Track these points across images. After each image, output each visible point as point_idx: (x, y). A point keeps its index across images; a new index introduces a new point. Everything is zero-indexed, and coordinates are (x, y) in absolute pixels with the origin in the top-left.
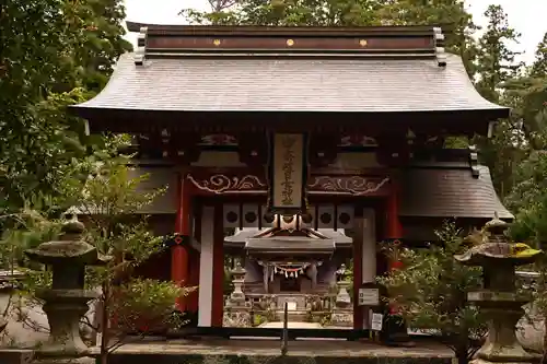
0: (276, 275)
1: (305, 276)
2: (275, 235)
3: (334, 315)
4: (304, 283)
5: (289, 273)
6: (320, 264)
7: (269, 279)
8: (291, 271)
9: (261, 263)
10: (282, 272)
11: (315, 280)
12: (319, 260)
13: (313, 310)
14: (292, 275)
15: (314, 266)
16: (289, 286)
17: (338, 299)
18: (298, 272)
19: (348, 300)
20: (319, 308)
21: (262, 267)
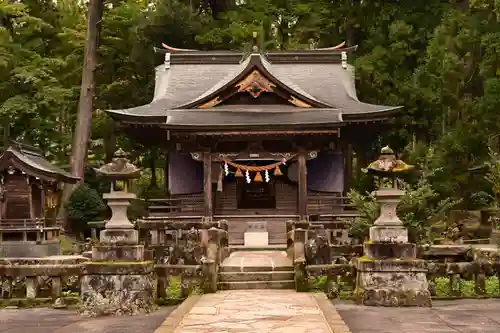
0: (228, 180)
1: (285, 179)
2: (225, 103)
3: (366, 278)
4: (282, 193)
5: (253, 175)
6: (313, 155)
7: (214, 186)
8: (257, 171)
9: (196, 157)
10: (238, 173)
11: (303, 186)
12: (313, 149)
13: (309, 261)
14: (258, 178)
15: (302, 161)
16: (255, 199)
17: (374, 236)
18: (271, 172)
19: (402, 238)
20: (323, 254)
21: (200, 165)
